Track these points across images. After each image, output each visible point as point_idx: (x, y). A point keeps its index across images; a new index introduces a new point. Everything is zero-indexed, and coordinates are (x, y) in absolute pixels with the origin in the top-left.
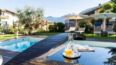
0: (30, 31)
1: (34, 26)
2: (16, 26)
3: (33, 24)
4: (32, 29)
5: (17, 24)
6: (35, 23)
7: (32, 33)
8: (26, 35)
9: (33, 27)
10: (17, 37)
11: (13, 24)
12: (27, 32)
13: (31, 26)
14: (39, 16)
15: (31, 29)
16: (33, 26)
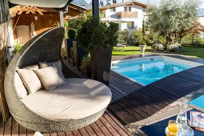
0: (167, 43)
1: (176, 36)
2: (146, 30)
3: (174, 32)
4: (171, 40)
5: (149, 26)
6: (178, 29)
7: (170, 48)
8: (158, 50)
9: (173, 38)
10: (143, 54)
11: (143, 26)
12: (161, 46)
13: (170, 36)
14: (188, 16)
15: (169, 40)
16: (173, 36)
